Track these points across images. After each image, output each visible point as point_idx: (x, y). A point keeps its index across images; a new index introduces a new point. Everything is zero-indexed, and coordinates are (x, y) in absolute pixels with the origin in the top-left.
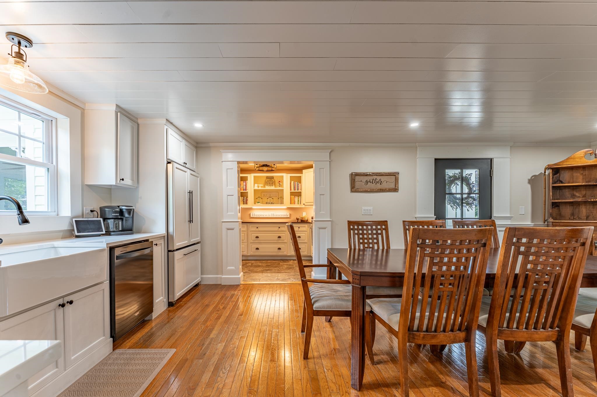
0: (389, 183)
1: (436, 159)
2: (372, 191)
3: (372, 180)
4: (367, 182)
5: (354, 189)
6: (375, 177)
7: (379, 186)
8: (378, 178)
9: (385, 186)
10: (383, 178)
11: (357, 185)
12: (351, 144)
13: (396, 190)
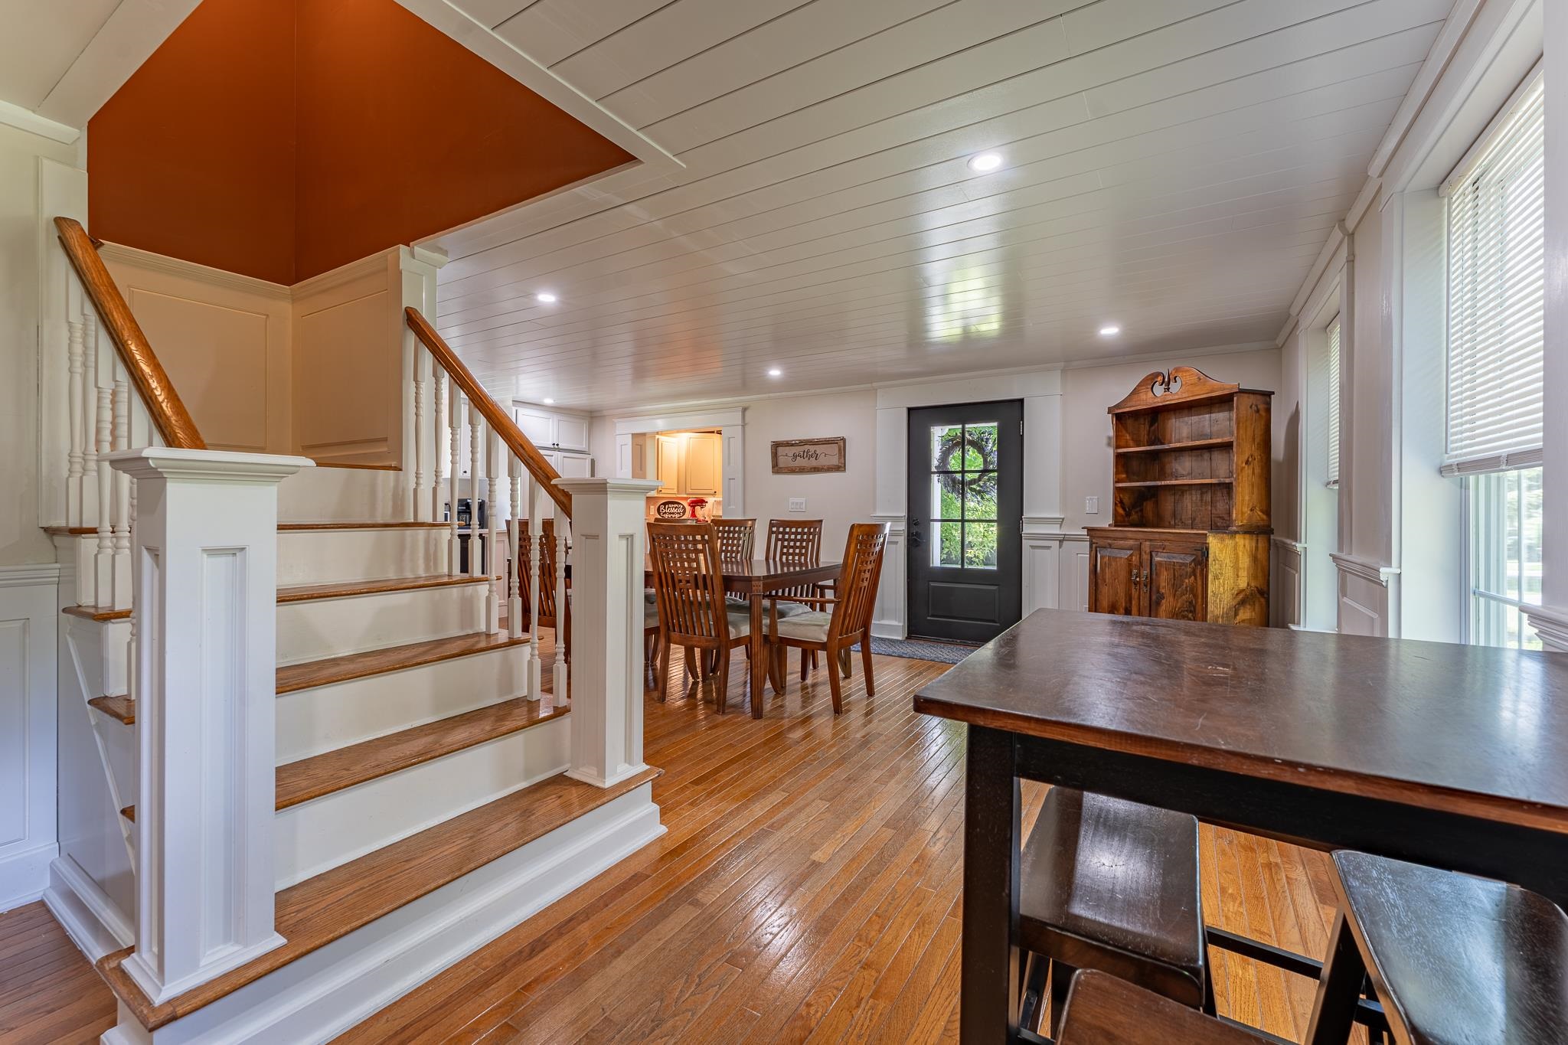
0: (830, 457)
1: (909, 410)
2: (802, 470)
3: (802, 453)
4: (795, 456)
5: (777, 469)
6: (806, 447)
7: (813, 463)
8: (812, 448)
9: (823, 461)
10: (819, 449)
11: (783, 461)
12: (771, 395)
13: (840, 468)
